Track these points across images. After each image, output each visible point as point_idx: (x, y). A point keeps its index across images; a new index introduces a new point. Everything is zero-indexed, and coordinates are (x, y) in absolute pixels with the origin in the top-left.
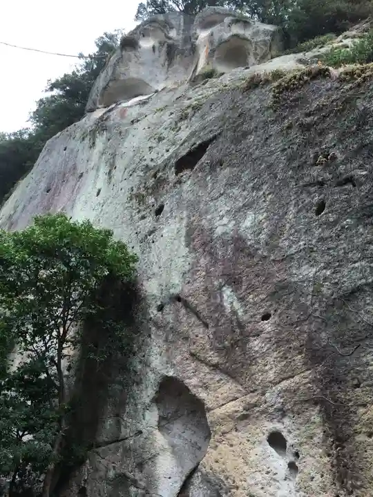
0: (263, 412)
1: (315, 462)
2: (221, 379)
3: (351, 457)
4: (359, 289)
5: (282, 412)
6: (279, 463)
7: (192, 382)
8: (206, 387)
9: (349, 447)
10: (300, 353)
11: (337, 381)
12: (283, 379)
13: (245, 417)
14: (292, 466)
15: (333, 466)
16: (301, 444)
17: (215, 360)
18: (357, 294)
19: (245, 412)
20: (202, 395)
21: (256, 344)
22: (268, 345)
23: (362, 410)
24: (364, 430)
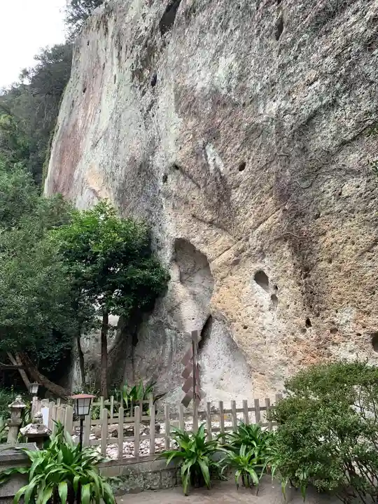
0: (249, 256)
1: (289, 292)
2: (217, 233)
3: (315, 284)
4: (316, 113)
5: (262, 253)
6: (264, 296)
7: (196, 240)
8: (206, 242)
9: (313, 275)
10: (271, 195)
11: (300, 215)
12: (260, 223)
13: (236, 263)
14: (274, 298)
15: (303, 294)
16: (278, 278)
17: (209, 217)
18: (314, 121)
19: (236, 258)
20: (204, 249)
21: (237, 195)
22: (246, 194)
23: (322, 239)
24: (324, 257)
